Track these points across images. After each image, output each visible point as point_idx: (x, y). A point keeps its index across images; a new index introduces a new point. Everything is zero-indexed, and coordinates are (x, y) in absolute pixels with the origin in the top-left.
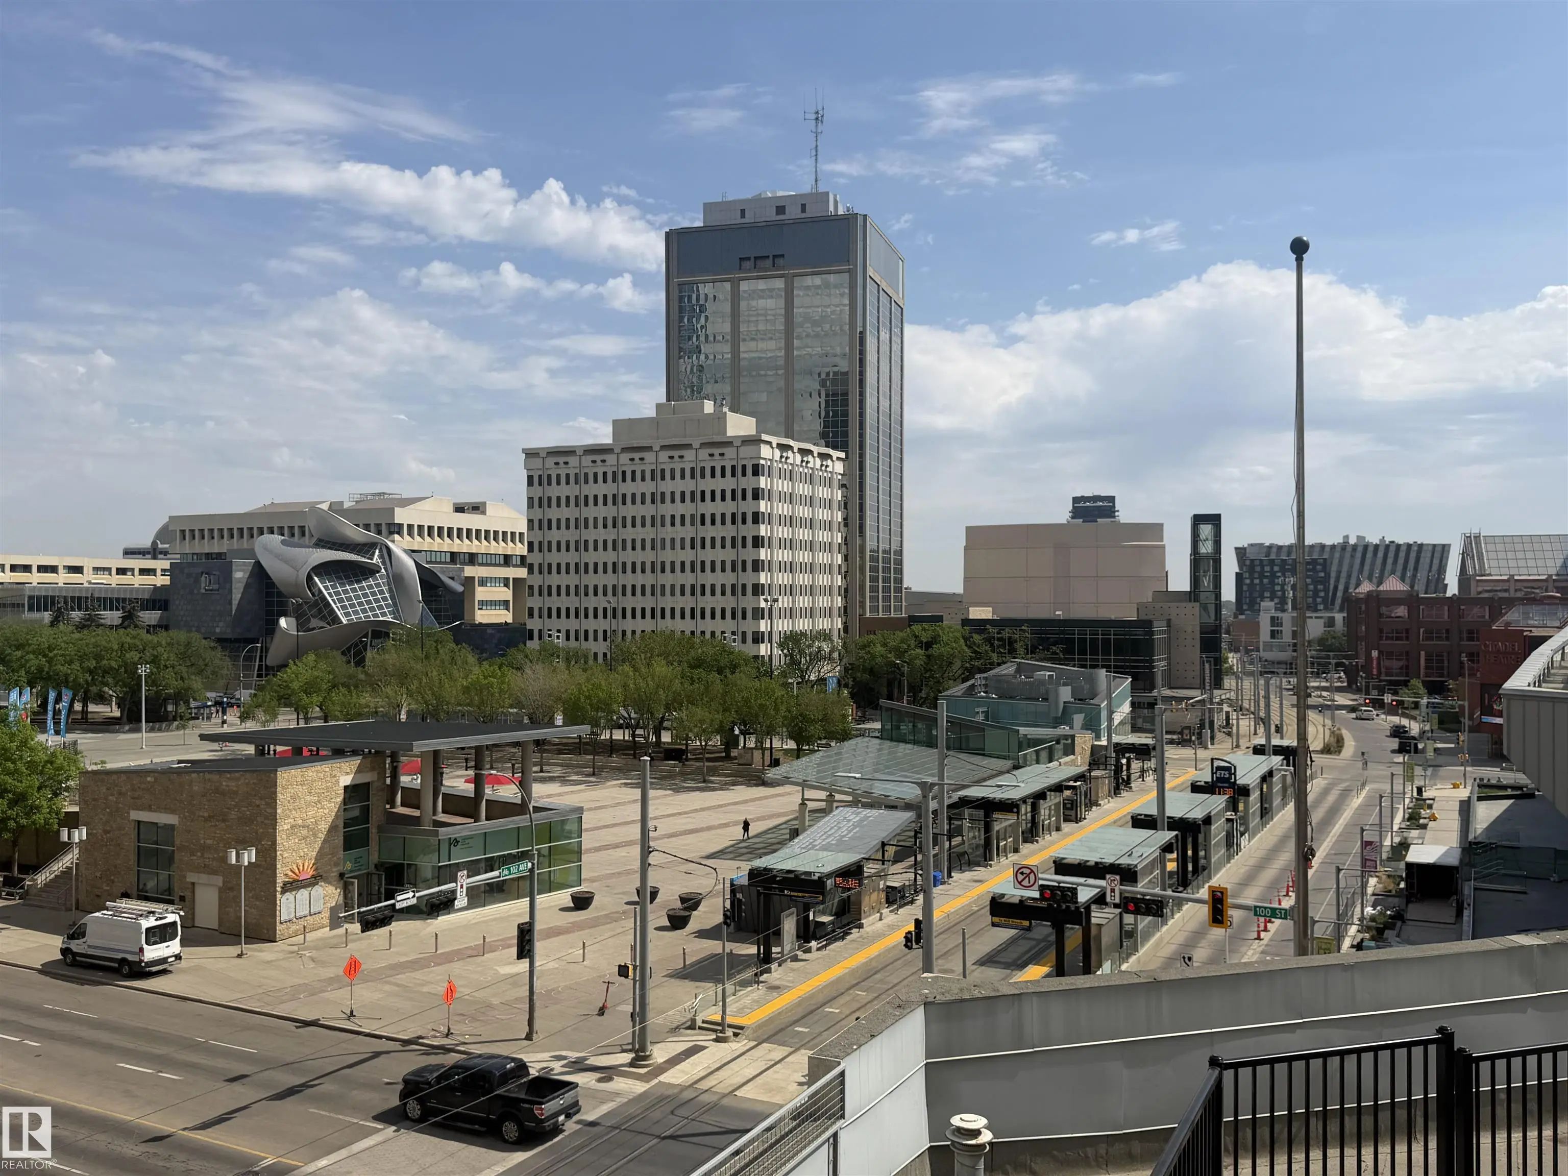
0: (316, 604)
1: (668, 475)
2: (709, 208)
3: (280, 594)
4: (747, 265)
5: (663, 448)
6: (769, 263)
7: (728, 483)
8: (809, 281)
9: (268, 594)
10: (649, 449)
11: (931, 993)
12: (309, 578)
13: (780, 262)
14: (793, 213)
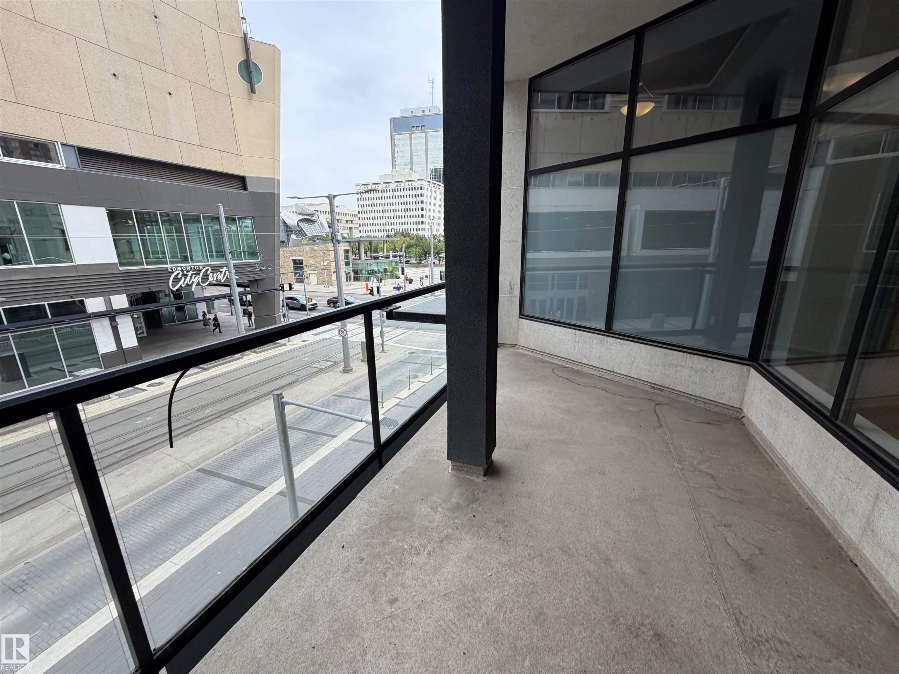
0: (300, 231)
1: (396, 190)
2: (402, 111)
3: (290, 228)
4: (414, 129)
5: (395, 182)
6: (420, 128)
7: (414, 192)
8: (431, 134)
9: (287, 228)
10: (391, 182)
12: (298, 223)
13: (423, 128)
14: (427, 113)
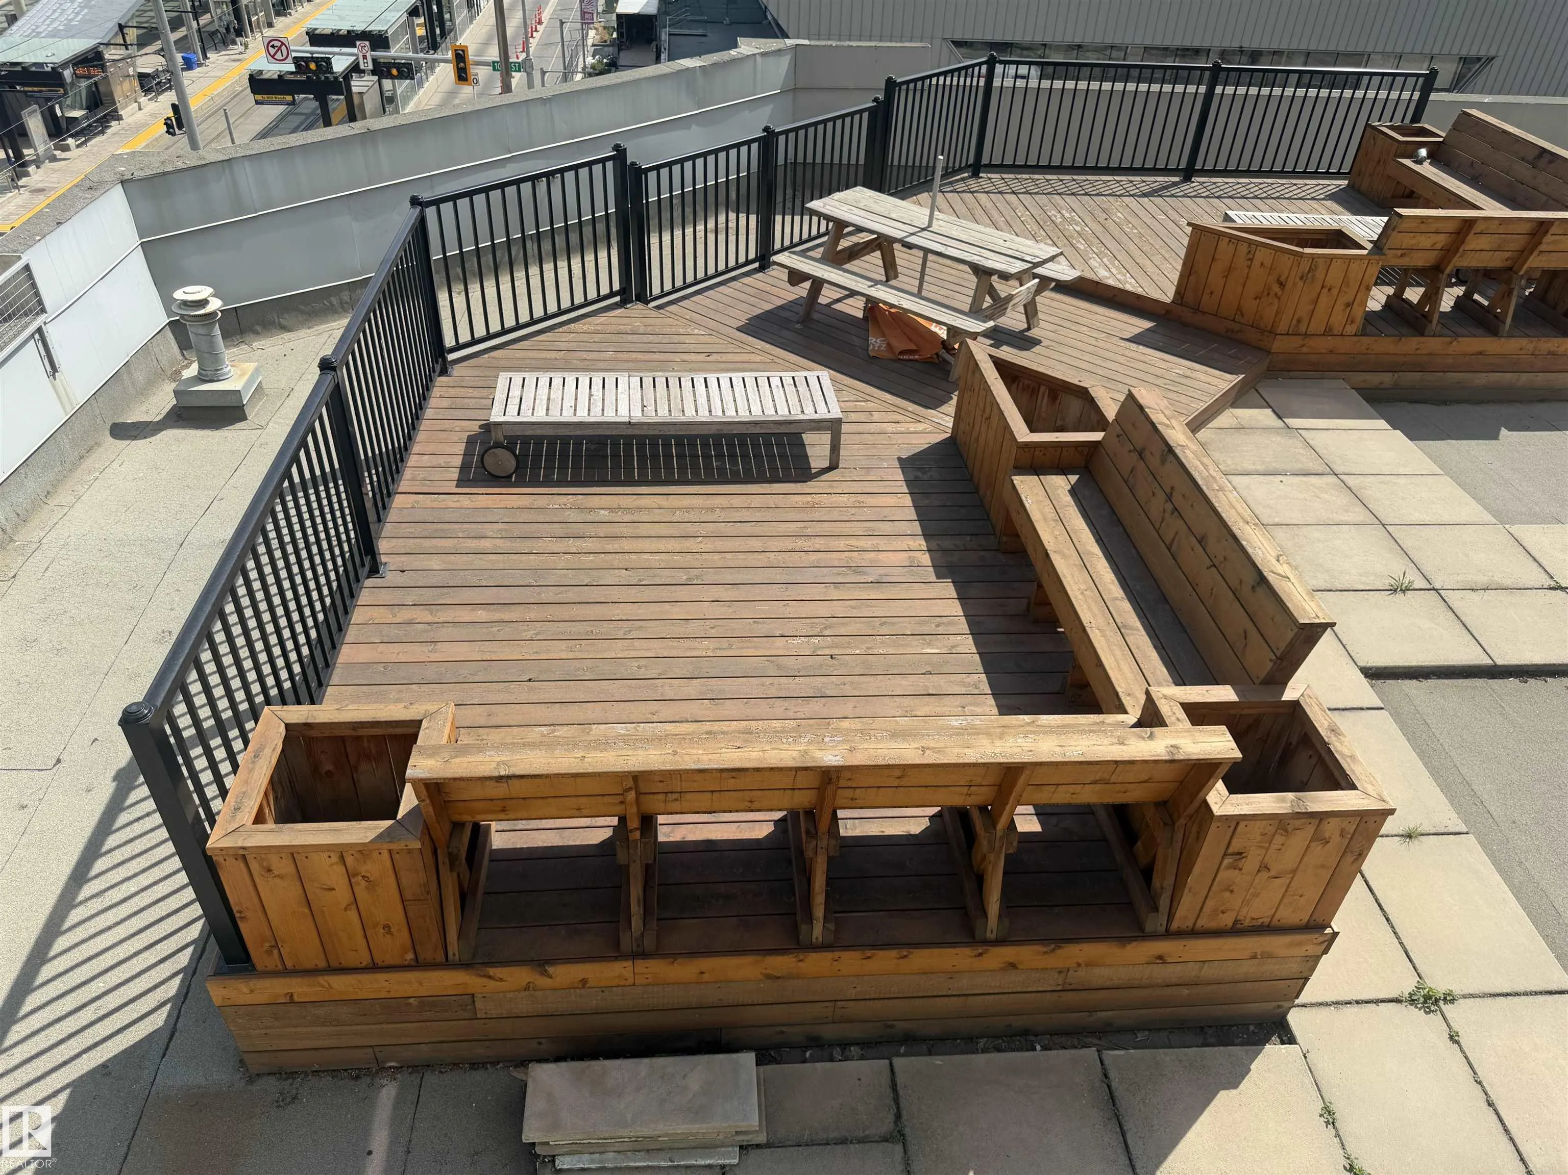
11: (128, 170)
